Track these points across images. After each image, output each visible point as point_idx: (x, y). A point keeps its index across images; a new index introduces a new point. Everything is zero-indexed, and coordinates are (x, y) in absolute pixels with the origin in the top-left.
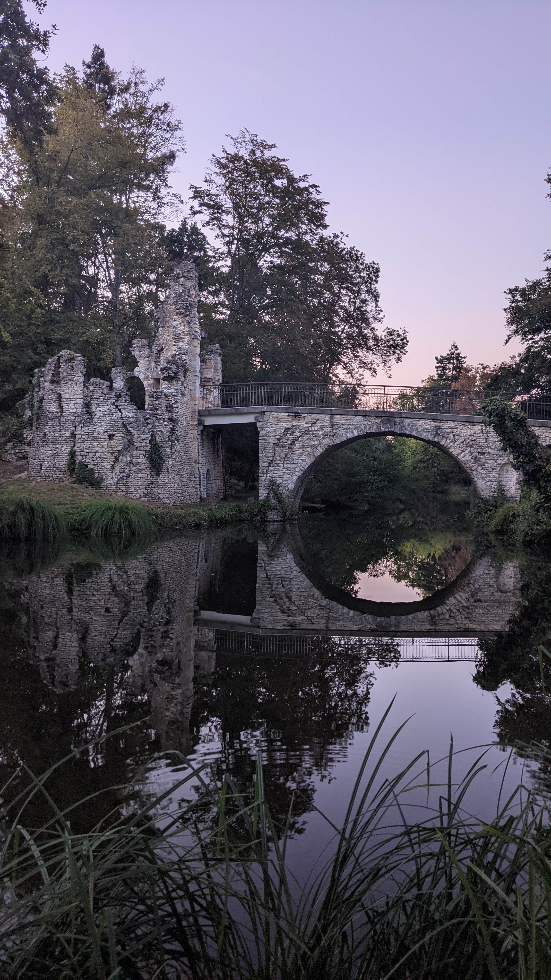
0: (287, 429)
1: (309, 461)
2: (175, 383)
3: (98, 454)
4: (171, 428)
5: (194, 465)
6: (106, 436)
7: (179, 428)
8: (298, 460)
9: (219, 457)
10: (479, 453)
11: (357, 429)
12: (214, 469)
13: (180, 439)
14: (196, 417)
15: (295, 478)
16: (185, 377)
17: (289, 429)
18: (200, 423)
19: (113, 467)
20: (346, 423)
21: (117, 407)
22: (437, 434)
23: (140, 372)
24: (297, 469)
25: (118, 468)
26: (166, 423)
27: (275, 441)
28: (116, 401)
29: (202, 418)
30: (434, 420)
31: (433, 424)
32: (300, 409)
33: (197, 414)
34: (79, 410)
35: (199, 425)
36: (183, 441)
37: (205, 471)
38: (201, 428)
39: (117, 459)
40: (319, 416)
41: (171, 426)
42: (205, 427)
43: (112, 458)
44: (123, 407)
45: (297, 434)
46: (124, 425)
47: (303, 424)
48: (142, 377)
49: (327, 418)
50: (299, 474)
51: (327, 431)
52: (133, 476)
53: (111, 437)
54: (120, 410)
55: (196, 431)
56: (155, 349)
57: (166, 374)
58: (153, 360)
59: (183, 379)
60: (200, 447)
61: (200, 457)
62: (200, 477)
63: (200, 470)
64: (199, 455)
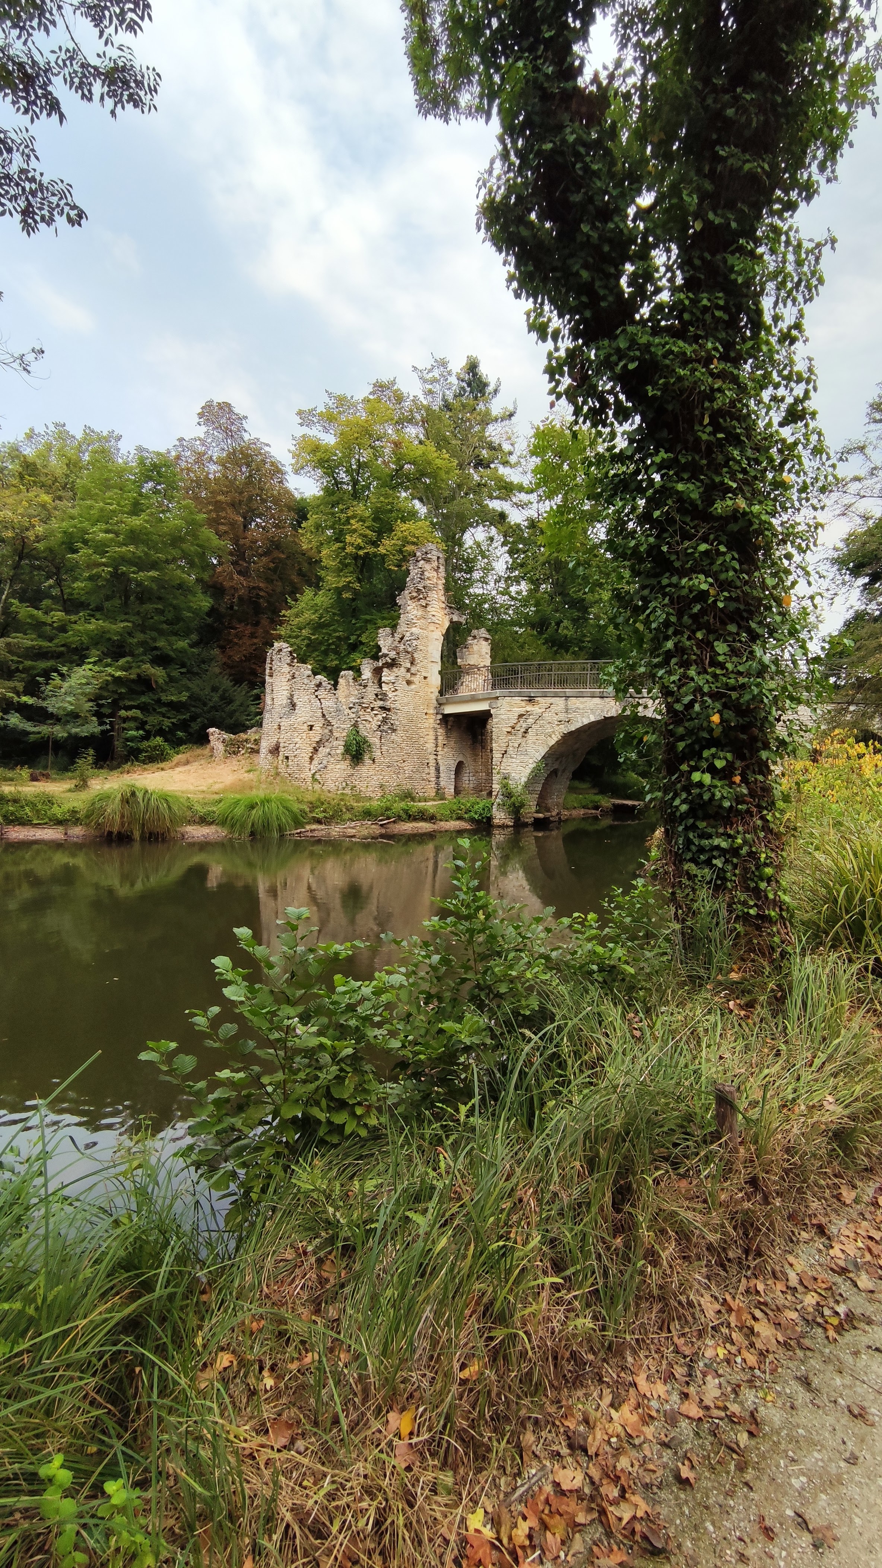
0: (521, 716)
1: (543, 751)
2: (395, 669)
3: (297, 746)
4: (382, 718)
5: (429, 756)
6: (305, 727)
7: (398, 717)
8: (531, 751)
11: (594, 714)
13: (400, 729)
14: (433, 706)
15: (528, 771)
16: (412, 663)
17: (523, 715)
18: (439, 711)
19: (311, 758)
20: (581, 706)
21: (318, 697)
24: (530, 761)
25: (315, 762)
26: (373, 713)
27: (509, 729)
28: (316, 691)
29: (443, 707)
32: (533, 692)
33: (434, 702)
34: (284, 702)
35: (437, 713)
36: (405, 731)
38: (440, 717)
39: (316, 750)
40: (553, 700)
41: (384, 716)
42: (448, 716)
43: (311, 749)
44: (324, 696)
45: (530, 721)
46: (324, 716)
47: (536, 709)
49: (561, 702)
50: (532, 766)
51: (562, 716)
52: (330, 767)
53: (311, 727)
54: (320, 700)
55: (432, 721)
57: (384, 661)
59: (408, 665)
60: (440, 738)
61: (439, 749)
62: (438, 770)
63: (440, 762)
64: (437, 746)
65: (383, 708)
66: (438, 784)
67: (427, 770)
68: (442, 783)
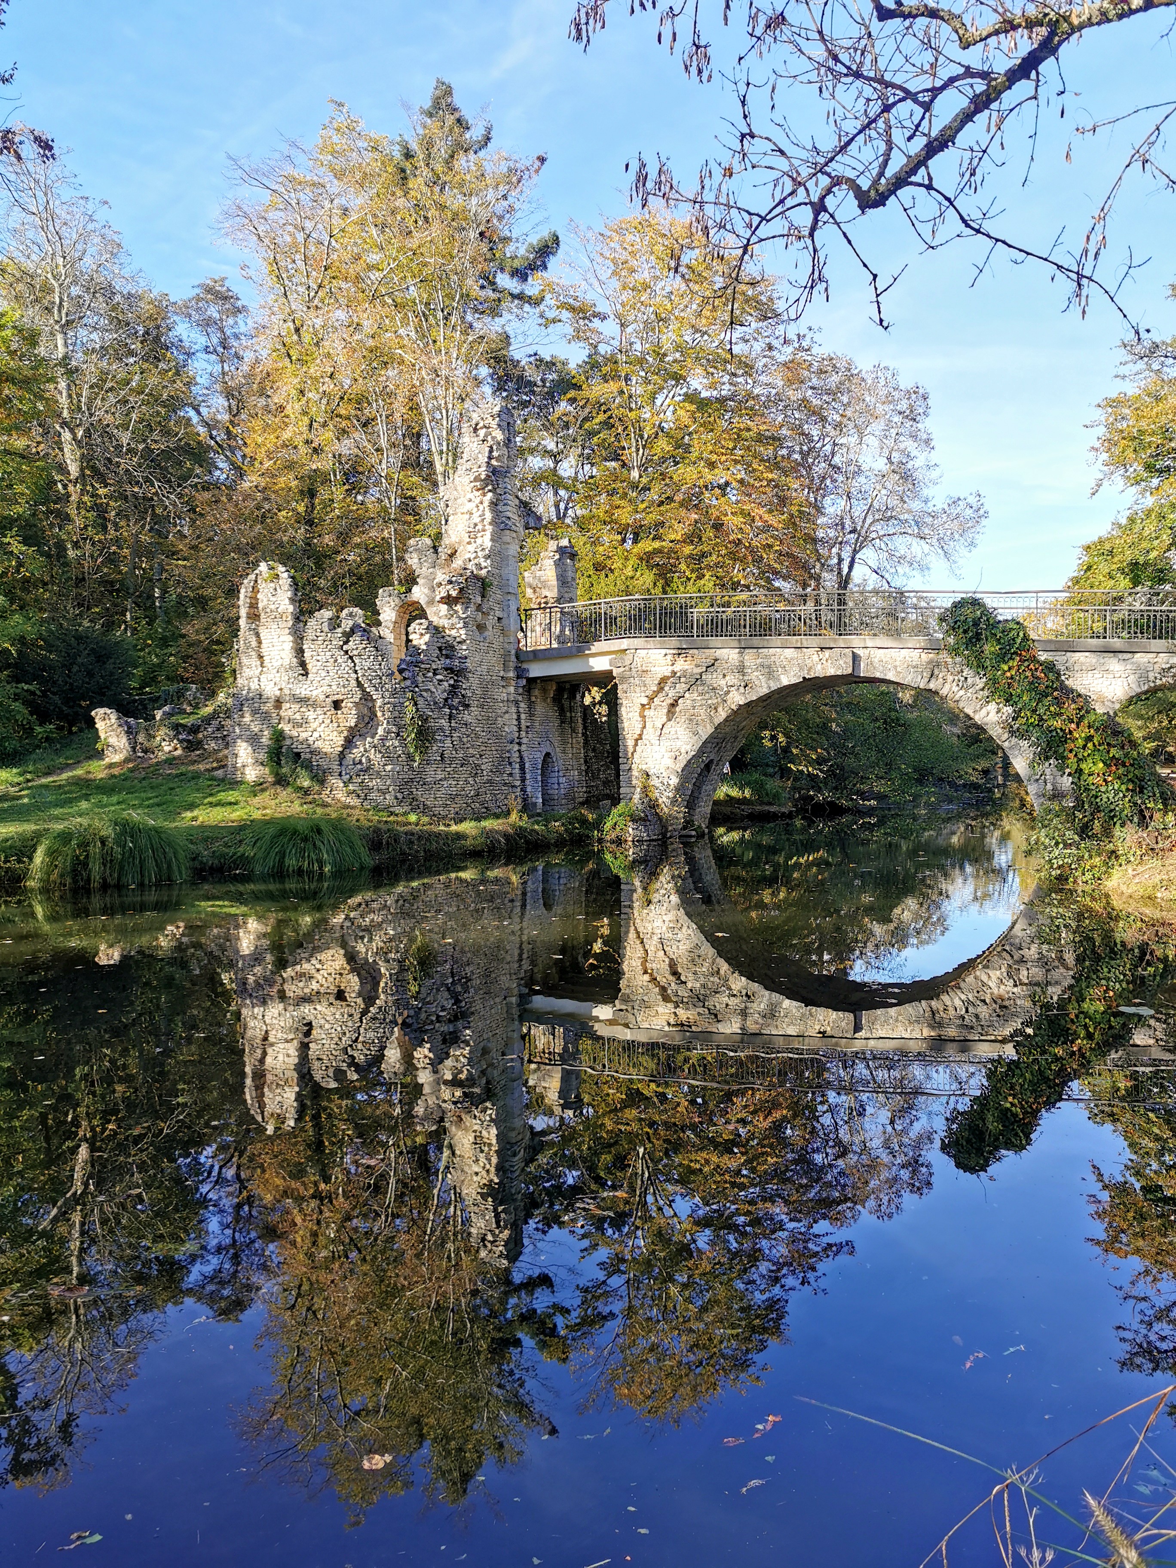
0: (664, 679)
2: (462, 606)
3: (316, 735)
4: (450, 685)
6: (328, 703)
7: (471, 686)
9: (574, 730)
12: (564, 752)
13: (474, 703)
14: (512, 665)
16: (483, 596)
17: (668, 678)
18: (520, 673)
19: (343, 756)
21: (346, 652)
23: (419, 592)
25: (350, 757)
26: (439, 677)
28: (346, 643)
29: (525, 666)
32: (684, 641)
33: (513, 658)
34: (287, 661)
35: (518, 677)
36: (479, 706)
37: (539, 756)
38: (523, 682)
39: (348, 742)
40: (719, 653)
41: (452, 682)
42: (532, 681)
43: (340, 741)
44: (355, 652)
45: (681, 686)
46: (359, 683)
47: (691, 668)
48: (423, 600)
50: (686, 758)
52: (375, 769)
54: (351, 658)
55: (512, 689)
56: (443, 552)
59: (479, 599)
60: (523, 716)
61: (523, 734)
62: (522, 769)
63: (525, 754)
64: (520, 728)
65: (450, 670)
66: (523, 790)
67: (508, 770)
68: (529, 789)
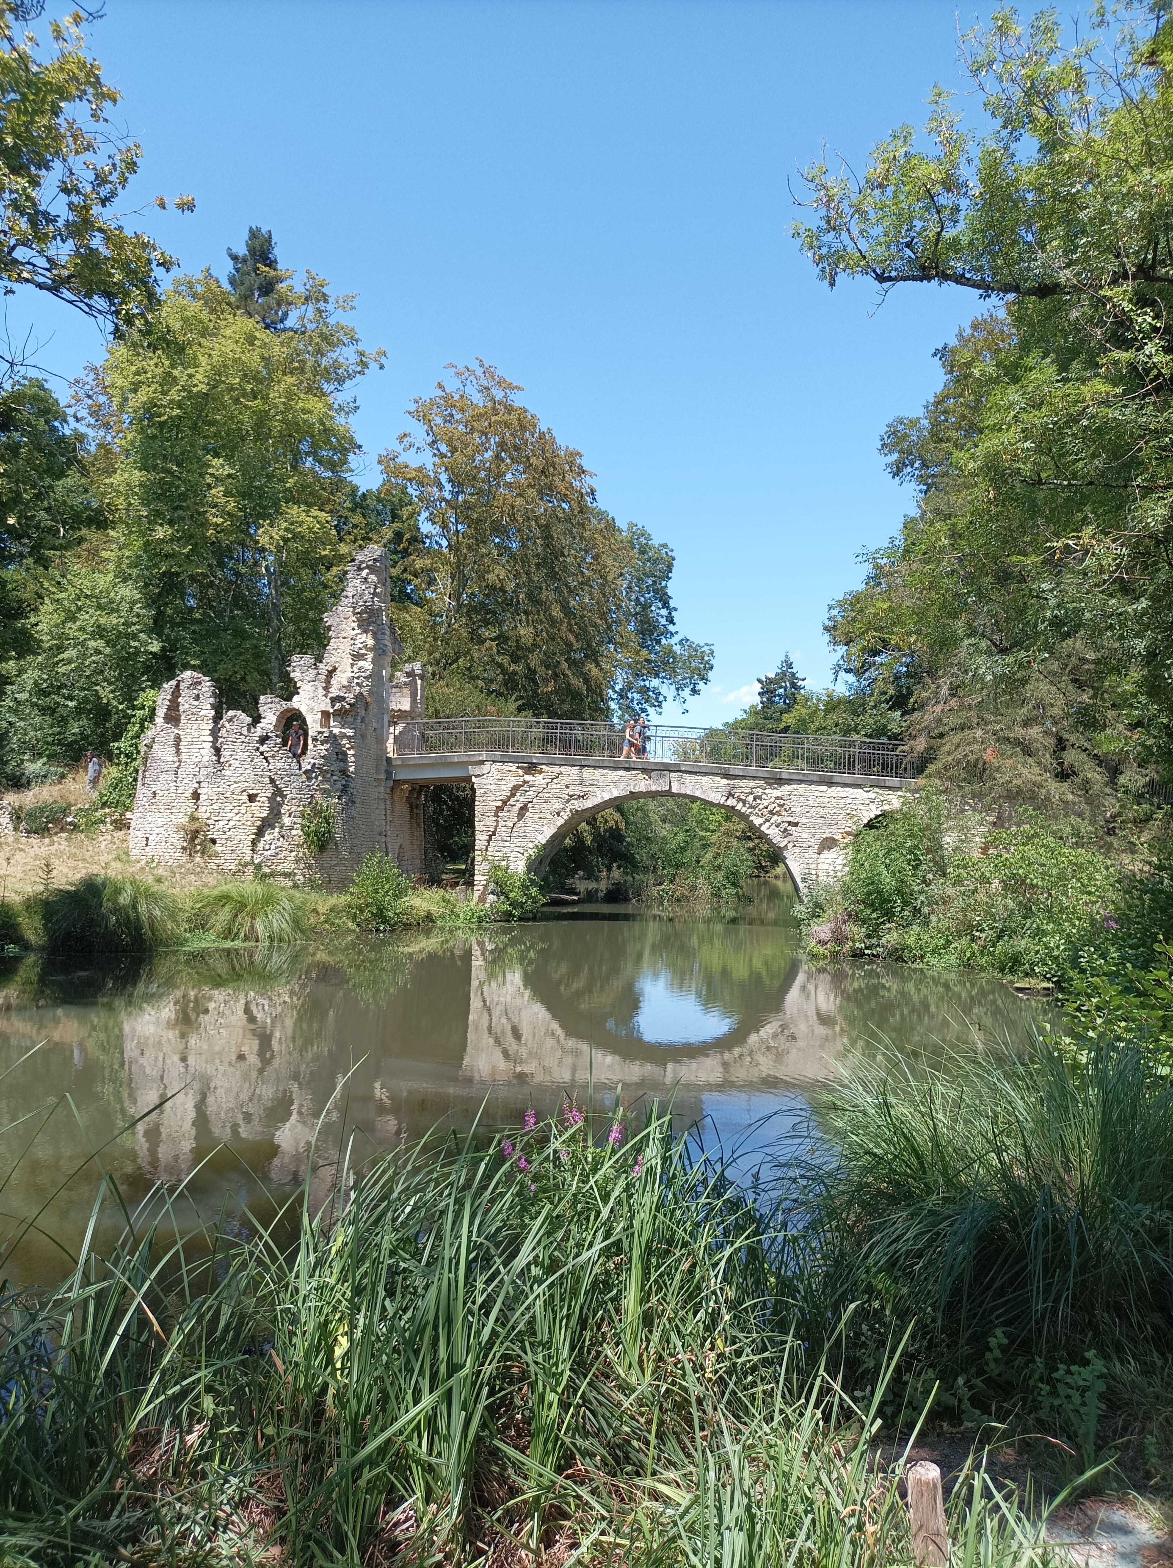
1: (549, 833)
2: (350, 718)
3: (231, 823)
4: (342, 785)
5: (378, 838)
6: (245, 797)
8: (532, 832)
10: (790, 823)
11: (617, 788)
13: (358, 800)
14: (384, 768)
15: (527, 858)
17: (520, 786)
18: (389, 777)
19: (254, 842)
20: (601, 779)
21: (262, 753)
22: (730, 795)
23: (299, 702)
24: (531, 845)
25: (261, 844)
26: (335, 778)
27: (499, 804)
28: (262, 745)
29: (393, 770)
30: (727, 776)
31: (725, 781)
32: (536, 758)
33: (384, 763)
34: (206, 758)
35: (387, 779)
36: (362, 803)
37: (397, 847)
38: (391, 784)
39: (260, 831)
40: (562, 769)
42: (396, 782)
43: (253, 829)
44: (271, 754)
47: (539, 780)
48: (304, 710)
49: (574, 771)
50: (533, 852)
51: (575, 789)
52: (283, 855)
53: (252, 798)
54: (266, 758)
55: (382, 789)
56: (323, 668)
57: (338, 706)
58: (320, 685)
61: (388, 827)
62: (387, 855)
63: (389, 845)
64: (386, 824)
